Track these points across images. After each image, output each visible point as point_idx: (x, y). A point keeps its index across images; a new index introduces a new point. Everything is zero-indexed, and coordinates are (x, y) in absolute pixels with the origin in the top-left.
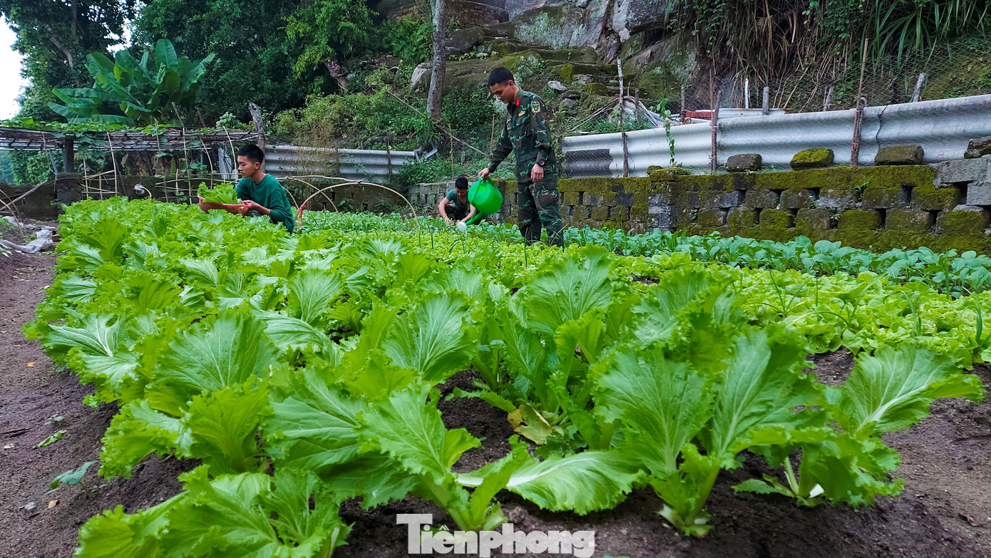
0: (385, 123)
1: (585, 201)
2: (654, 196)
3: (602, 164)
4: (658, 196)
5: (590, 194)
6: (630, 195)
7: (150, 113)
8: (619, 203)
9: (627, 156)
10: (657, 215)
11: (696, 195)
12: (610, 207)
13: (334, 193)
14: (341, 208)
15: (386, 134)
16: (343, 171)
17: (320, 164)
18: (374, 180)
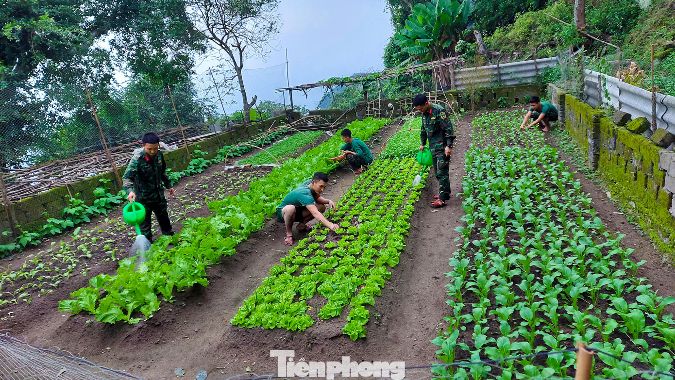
4: (590, 131)
5: (582, 117)
7: (435, 40)
11: (604, 134)
13: (495, 94)
14: (499, 103)
15: (552, 39)
16: (503, 78)
17: (488, 76)
18: (524, 81)
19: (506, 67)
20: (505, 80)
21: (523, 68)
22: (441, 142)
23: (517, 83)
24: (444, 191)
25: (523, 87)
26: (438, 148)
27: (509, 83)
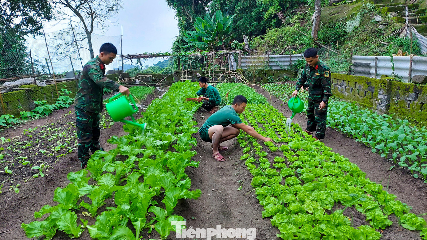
0: (295, 40)
1: (357, 87)
2: (381, 90)
3: (367, 70)
4: (382, 90)
5: (359, 84)
6: (374, 87)
7: (212, 40)
8: (369, 90)
9: (377, 67)
10: (381, 99)
11: (399, 92)
12: (366, 91)
13: (266, 74)
14: (268, 80)
15: (294, 45)
16: (271, 64)
17: (262, 62)
18: (283, 67)
19: (274, 57)
20: (272, 66)
21: (283, 59)
22: (320, 95)
23: (280, 68)
24: (321, 132)
25: (283, 71)
26: (316, 99)
27: (274, 68)
